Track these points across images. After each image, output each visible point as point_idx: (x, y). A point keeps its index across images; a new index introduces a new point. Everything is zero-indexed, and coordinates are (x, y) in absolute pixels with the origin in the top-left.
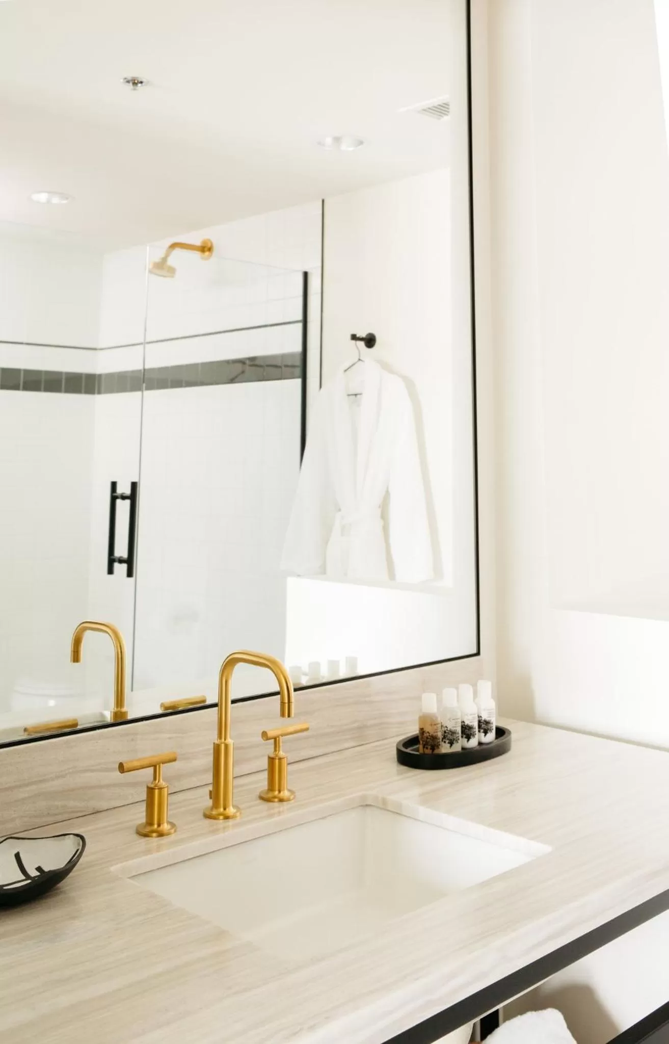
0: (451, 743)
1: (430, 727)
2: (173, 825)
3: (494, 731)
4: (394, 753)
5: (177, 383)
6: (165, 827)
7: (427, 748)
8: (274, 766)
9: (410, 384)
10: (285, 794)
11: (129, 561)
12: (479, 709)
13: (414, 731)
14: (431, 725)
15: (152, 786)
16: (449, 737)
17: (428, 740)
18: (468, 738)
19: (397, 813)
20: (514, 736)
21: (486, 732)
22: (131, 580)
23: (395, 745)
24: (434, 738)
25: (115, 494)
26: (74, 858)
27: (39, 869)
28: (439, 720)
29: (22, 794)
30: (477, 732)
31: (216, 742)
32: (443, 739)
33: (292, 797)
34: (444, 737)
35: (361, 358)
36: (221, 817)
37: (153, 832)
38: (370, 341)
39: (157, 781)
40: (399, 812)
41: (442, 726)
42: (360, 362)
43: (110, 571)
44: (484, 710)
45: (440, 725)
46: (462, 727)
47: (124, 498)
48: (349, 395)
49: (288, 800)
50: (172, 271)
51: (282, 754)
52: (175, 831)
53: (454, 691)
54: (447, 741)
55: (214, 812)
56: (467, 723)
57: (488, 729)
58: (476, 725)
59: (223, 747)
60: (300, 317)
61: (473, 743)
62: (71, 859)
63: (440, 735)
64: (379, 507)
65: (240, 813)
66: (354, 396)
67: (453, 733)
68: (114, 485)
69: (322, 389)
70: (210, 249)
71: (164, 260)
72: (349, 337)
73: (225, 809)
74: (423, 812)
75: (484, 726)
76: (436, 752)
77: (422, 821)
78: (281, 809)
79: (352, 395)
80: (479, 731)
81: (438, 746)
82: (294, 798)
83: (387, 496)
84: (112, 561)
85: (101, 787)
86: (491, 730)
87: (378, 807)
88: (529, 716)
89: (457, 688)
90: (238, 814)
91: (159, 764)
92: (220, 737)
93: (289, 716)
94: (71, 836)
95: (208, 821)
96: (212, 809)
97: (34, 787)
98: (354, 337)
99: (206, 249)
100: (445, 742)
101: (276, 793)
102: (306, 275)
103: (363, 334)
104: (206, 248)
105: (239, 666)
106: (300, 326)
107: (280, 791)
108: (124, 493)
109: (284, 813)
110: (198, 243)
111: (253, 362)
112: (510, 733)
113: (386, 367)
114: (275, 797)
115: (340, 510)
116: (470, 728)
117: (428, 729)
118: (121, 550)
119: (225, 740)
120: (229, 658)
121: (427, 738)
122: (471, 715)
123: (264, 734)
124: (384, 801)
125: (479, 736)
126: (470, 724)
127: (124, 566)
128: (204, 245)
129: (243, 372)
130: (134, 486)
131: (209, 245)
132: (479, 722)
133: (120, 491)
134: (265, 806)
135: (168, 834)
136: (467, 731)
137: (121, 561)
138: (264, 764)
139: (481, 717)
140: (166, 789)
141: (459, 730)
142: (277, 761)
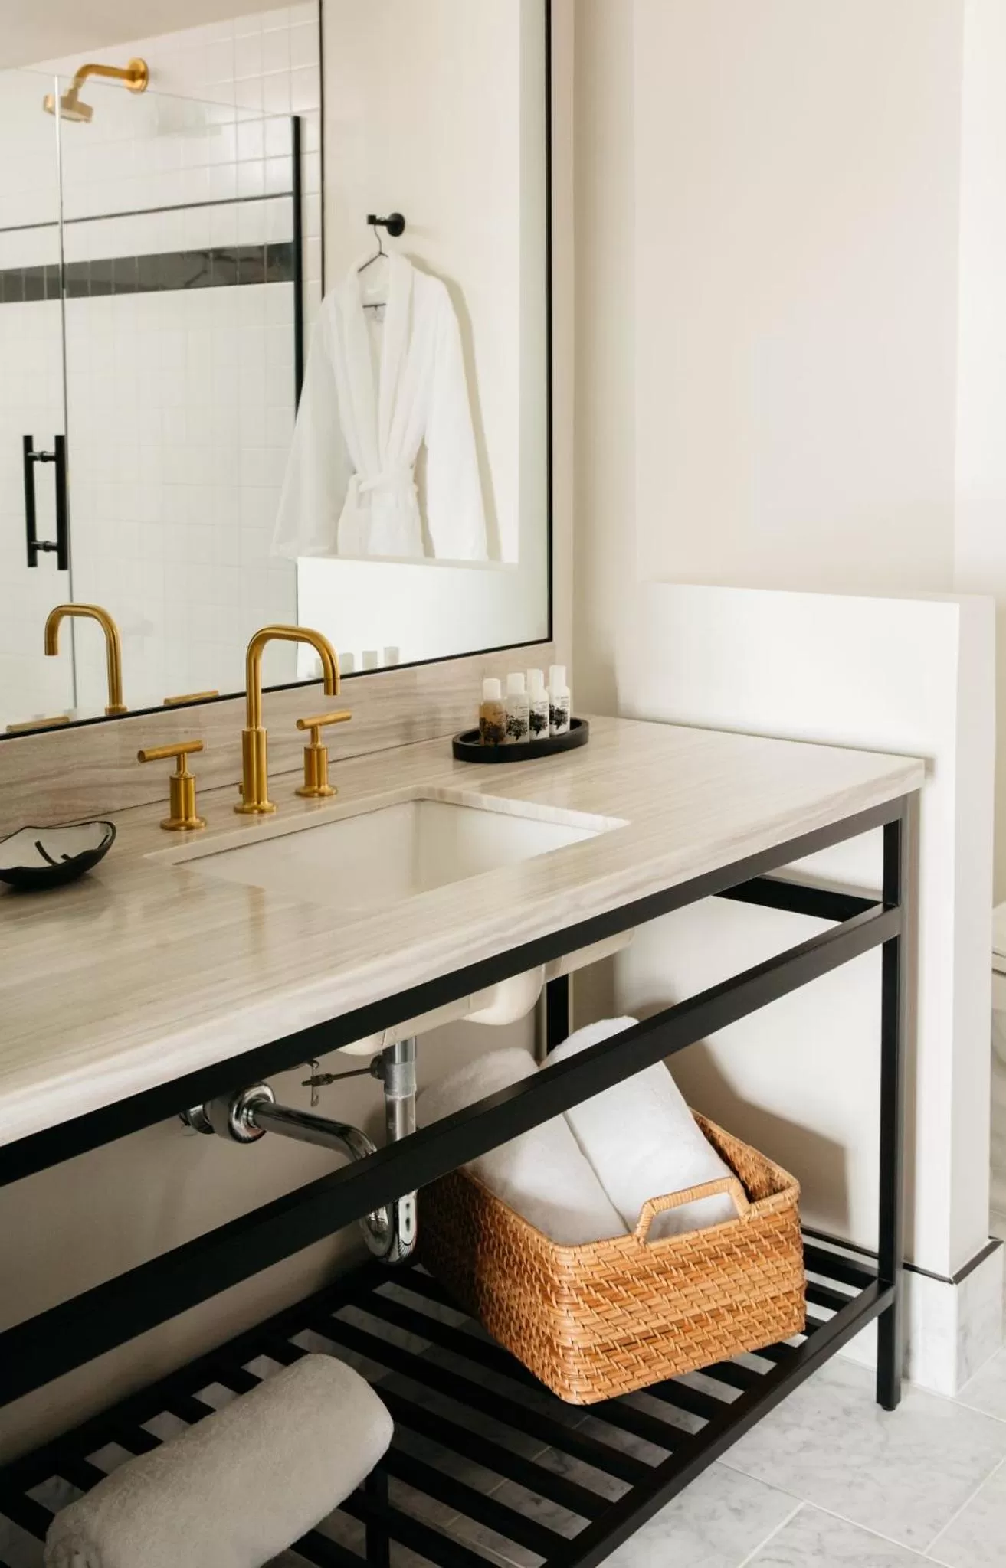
0: (518, 735)
1: (493, 717)
2: (202, 819)
3: (568, 723)
4: (450, 748)
5: (102, 287)
6: (193, 820)
7: (489, 740)
8: (312, 758)
9: (455, 292)
10: (325, 788)
11: (62, 549)
12: (550, 698)
13: (473, 725)
14: (494, 714)
15: (176, 776)
16: (516, 727)
17: (491, 731)
18: (538, 729)
19: (459, 804)
20: (592, 730)
21: (558, 724)
22: (65, 573)
23: (451, 737)
24: (497, 729)
25: (30, 454)
26: (106, 842)
27: (65, 857)
28: (504, 708)
29: (24, 791)
30: (548, 723)
31: (246, 730)
32: (508, 730)
33: (334, 792)
34: (509, 729)
35: (383, 252)
36: (256, 811)
37: (181, 825)
38: (396, 225)
39: (182, 771)
40: (459, 803)
41: (507, 716)
42: (381, 256)
43: (32, 562)
44: (557, 698)
45: (505, 714)
46: (531, 717)
47: (44, 458)
48: (365, 307)
49: (330, 794)
50: (86, 112)
51: (320, 744)
52: (205, 825)
53: (521, 676)
54: (513, 733)
55: (247, 807)
56: (536, 712)
57: (561, 720)
58: (547, 714)
59: (254, 735)
60: (290, 187)
61: (544, 734)
62: (103, 843)
63: (504, 725)
64: (412, 467)
65: (277, 808)
66: (373, 308)
67: (520, 723)
68: (28, 441)
69: (325, 298)
70: (144, 76)
71: (73, 93)
72: (365, 220)
73: (259, 803)
74: (487, 800)
75: (557, 716)
76: (500, 743)
77: (486, 811)
78: (322, 803)
79: (371, 306)
80: (551, 723)
81: (502, 738)
82: (336, 793)
83: (422, 452)
84: (33, 548)
85: (112, 785)
86: (565, 722)
87: (435, 801)
88: (612, 708)
89: (525, 673)
90: (275, 808)
91: (183, 753)
92: (250, 723)
93: (335, 694)
94: (97, 824)
95: (240, 816)
96: (244, 803)
97: (36, 784)
98: (373, 220)
99: (137, 76)
100: (510, 734)
101: (316, 787)
102: (297, 122)
103: (385, 214)
104: (137, 74)
105: (271, 644)
106: (290, 200)
107: (319, 786)
108: (45, 452)
109: (326, 808)
110: (125, 66)
111: (220, 255)
112: (587, 723)
113: (420, 264)
114: (314, 792)
115: (355, 472)
116: (540, 718)
117: (492, 719)
118: (47, 532)
119: (256, 727)
120: (261, 633)
121: (489, 729)
122: (542, 703)
123: (300, 724)
124: (442, 793)
125: (550, 729)
126: (540, 714)
127: (54, 555)
128: (134, 69)
129: (205, 272)
130: (60, 441)
131: (142, 69)
132: (551, 712)
133: (37, 449)
134: (302, 802)
135: (198, 828)
136: (536, 722)
137: (47, 547)
138: (300, 761)
139: (553, 706)
140: (193, 781)
141: (527, 719)
142: (316, 752)
